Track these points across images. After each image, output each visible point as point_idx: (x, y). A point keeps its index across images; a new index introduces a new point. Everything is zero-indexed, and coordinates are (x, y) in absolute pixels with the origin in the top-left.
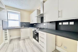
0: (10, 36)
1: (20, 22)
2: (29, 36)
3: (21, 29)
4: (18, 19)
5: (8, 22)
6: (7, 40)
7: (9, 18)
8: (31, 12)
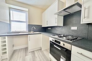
0: (13, 46)
1: (28, 24)
2: (41, 46)
3: (29, 35)
4: (25, 20)
5: (10, 24)
6: (6, 55)
7: (12, 19)
8: (44, 9)
